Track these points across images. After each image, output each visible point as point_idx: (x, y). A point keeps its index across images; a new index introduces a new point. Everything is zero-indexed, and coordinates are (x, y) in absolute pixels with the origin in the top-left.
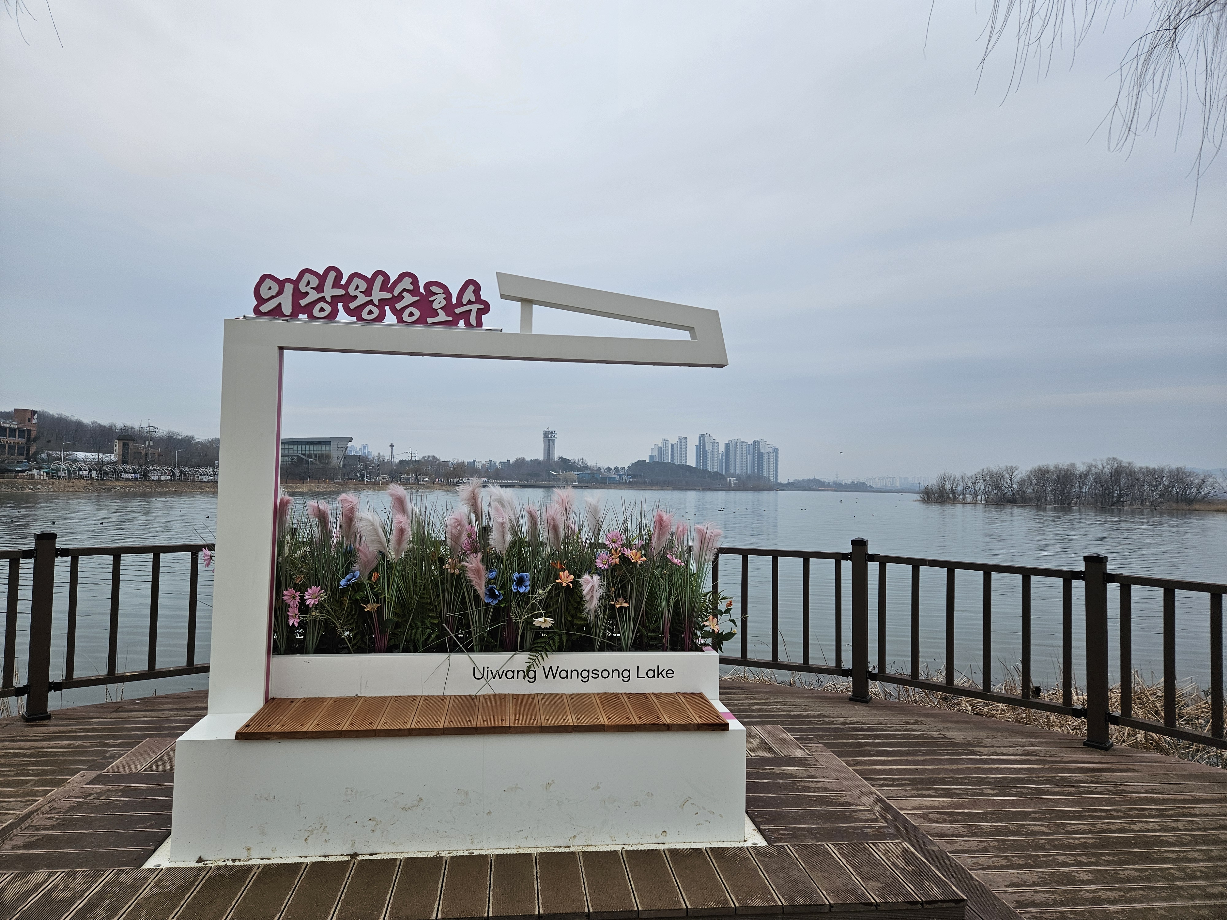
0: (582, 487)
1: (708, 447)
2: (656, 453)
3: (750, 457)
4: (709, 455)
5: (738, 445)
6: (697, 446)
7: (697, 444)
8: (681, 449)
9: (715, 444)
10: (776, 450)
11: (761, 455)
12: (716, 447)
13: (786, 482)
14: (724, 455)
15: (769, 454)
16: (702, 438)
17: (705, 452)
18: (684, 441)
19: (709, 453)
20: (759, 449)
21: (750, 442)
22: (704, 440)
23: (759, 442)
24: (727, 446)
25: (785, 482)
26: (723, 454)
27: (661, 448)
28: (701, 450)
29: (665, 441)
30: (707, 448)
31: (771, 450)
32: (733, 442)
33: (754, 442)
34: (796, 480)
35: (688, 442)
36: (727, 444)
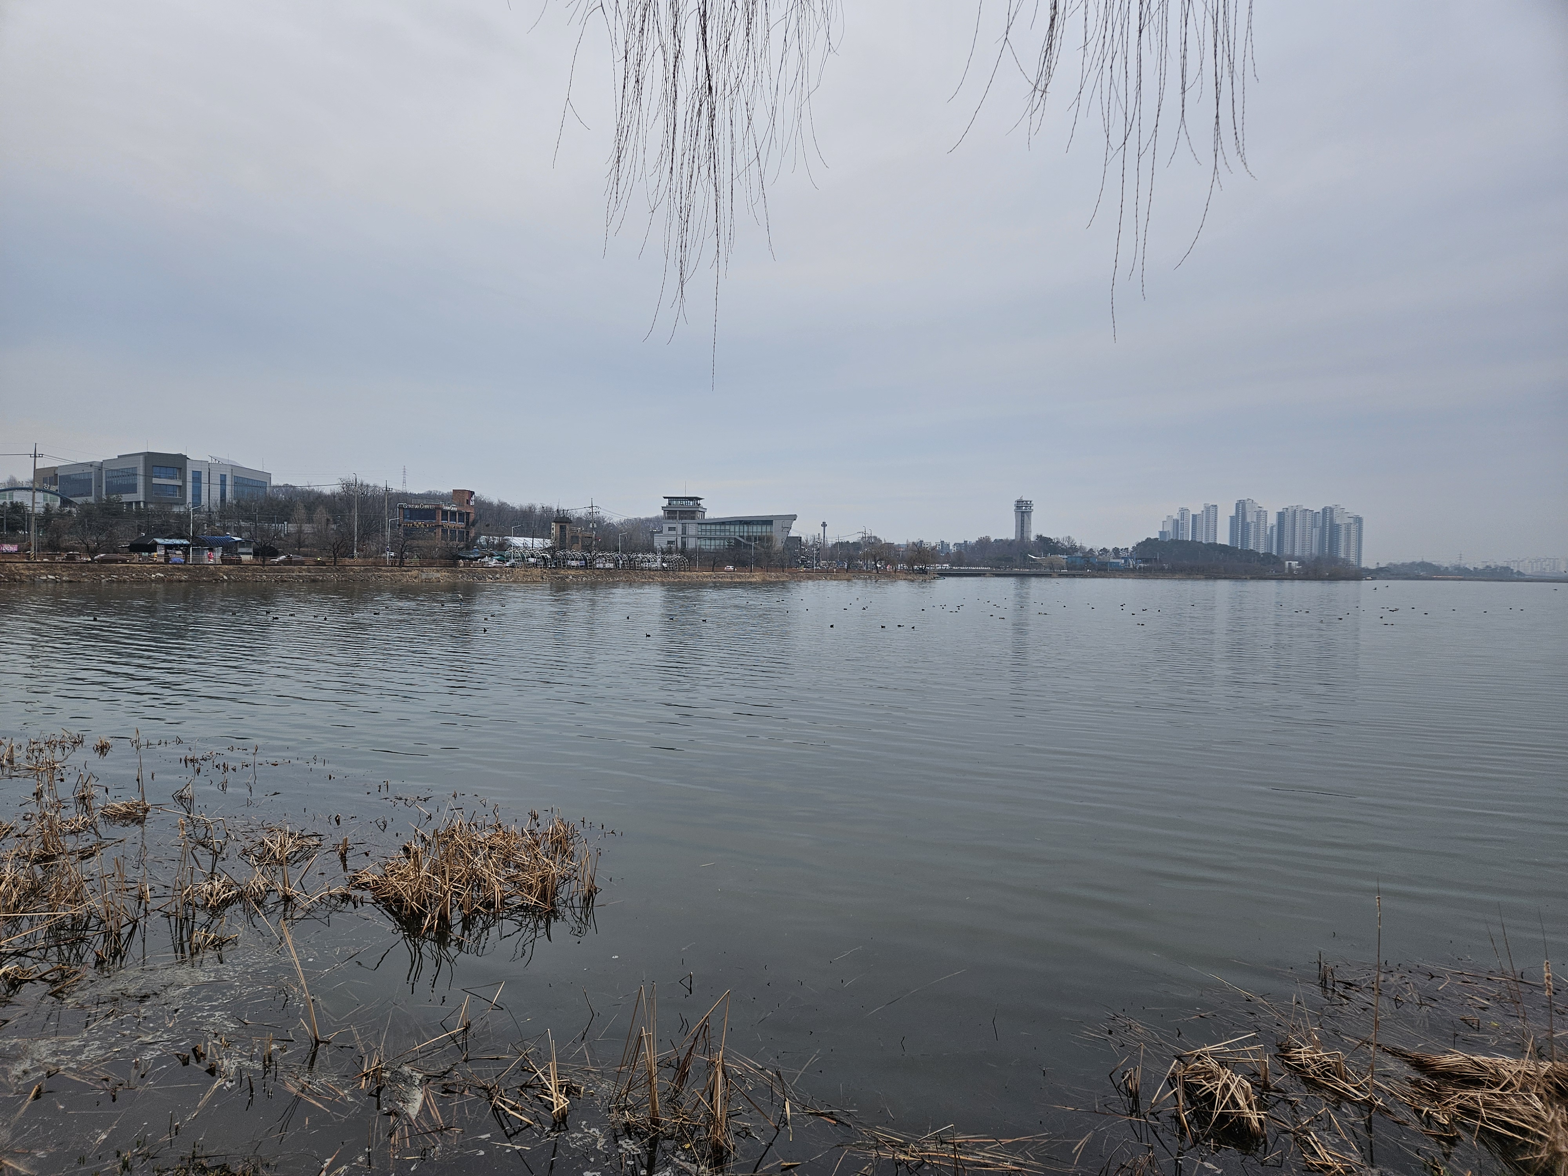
0: (1074, 576)
1: (1251, 518)
2: (1169, 528)
3: (1316, 532)
4: (1252, 530)
5: (1298, 514)
6: (1231, 517)
7: (1233, 513)
8: (1208, 521)
9: (1261, 514)
10: (1359, 520)
11: (1335, 529)
12: (1262, 517)
13: (1374, 568)
14: (1275, 529)
15: (1348, 526)
16: (1241, 506)
17: (1246, 526)
18: (1212, 510)
19: (1253, 527)
20: (1331, 519)
21: (1318, 509)
22: (1244, 508)
23: (1332, 510)
24: (1281, 516)
25: (1373, 566)
26: (1272, 528)
27: (1178, 521)
28: (1239, 522)
29: (1183, 512)
30: (1249, 520)
31: (1351, 520)
32: (1289, 510)
33: (1324, 510)
34: (1391, 564)
35: (1219, 512)
36: (1279, 514)
